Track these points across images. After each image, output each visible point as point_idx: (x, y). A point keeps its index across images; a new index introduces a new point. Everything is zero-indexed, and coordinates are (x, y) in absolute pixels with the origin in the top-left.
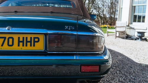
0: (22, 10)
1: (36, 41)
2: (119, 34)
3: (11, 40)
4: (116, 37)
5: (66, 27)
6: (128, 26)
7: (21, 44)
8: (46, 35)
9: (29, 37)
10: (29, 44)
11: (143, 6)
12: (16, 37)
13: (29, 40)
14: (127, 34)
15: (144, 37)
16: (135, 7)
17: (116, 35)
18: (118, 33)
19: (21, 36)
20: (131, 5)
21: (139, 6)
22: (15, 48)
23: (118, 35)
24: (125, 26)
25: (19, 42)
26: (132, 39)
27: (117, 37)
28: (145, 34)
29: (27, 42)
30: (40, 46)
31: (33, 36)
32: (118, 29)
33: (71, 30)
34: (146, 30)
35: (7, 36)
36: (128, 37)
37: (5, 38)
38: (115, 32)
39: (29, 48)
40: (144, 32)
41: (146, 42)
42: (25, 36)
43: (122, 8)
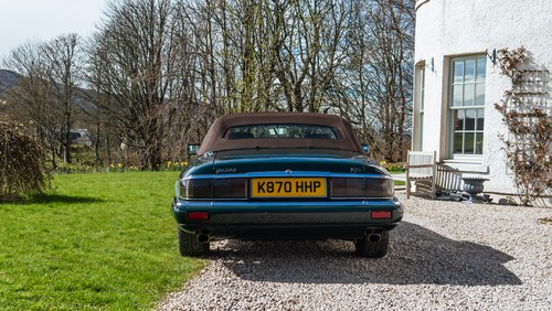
0: (265, 145)
1: (316, 186)
2: (418, 186)
3: (288, 185)
4: (410, 194)
5: (352, 169)
6: (441, 163)
7: (300, 189)
8: (328, 178)
9: (308, 181)
10: (308, 189)
11: (477, 109)
12: (293, 182)
13: (308, 184)
14: (437, 186)
15: (481, 191)
16: (456, 111)
17: (409, 190)
18: (413, 183)
19: (300, 181)
20: (446, 107)
21: (465, 110)
22: (293, 194)
23: (413, 189)
24: (432, 163)
25: (298, 187)
26: (452, 200)
27: (413, 194)
28: (485, 183)
29: (306, 187)
30: (321, 192)
31: (313, 180)
32: (414, 173)
33: (358, 173)
34: (488, 173)
35: (284, 181)
36: (441, 194)
37: (281, 183)
38: (405, 180)
39: (309, 194)
40: (483, 180)
41: (488, 206)
42: (304, 180)
43: (422, 113)
